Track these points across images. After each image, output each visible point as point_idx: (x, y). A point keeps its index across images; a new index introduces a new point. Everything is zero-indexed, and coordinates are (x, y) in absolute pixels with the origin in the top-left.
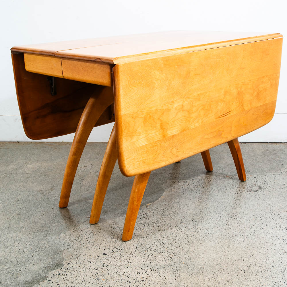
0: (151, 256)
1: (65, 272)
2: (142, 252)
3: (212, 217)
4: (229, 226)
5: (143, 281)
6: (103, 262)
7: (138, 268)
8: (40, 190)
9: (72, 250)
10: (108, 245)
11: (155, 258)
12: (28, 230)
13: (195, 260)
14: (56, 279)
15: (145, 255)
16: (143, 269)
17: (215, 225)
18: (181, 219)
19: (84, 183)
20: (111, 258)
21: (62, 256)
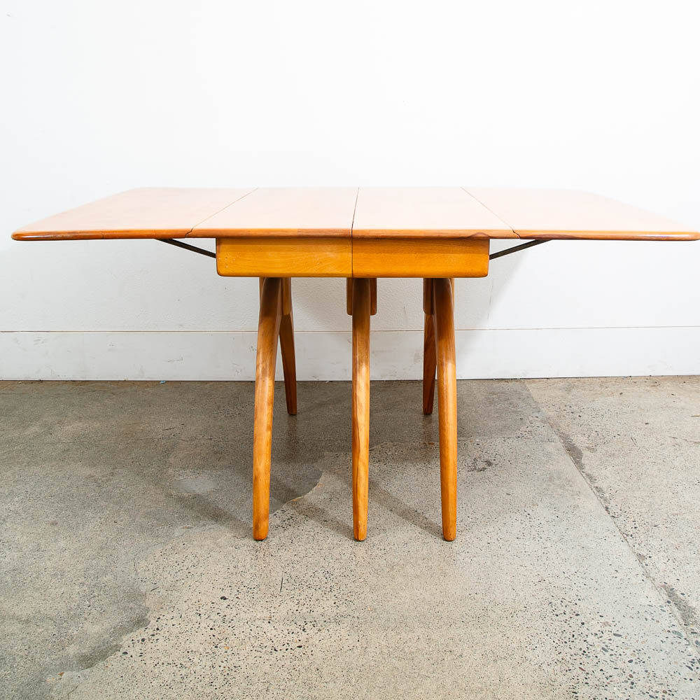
0: (310, 599)
2: (293, 592)
5: (300, 647)
6: (222, 614)
7: (288, 622)
11: (317, 602)
13: (390, 603)
15: (299, 598)
16: (298, 624)
20: (237, 606)
21: (144, 605)
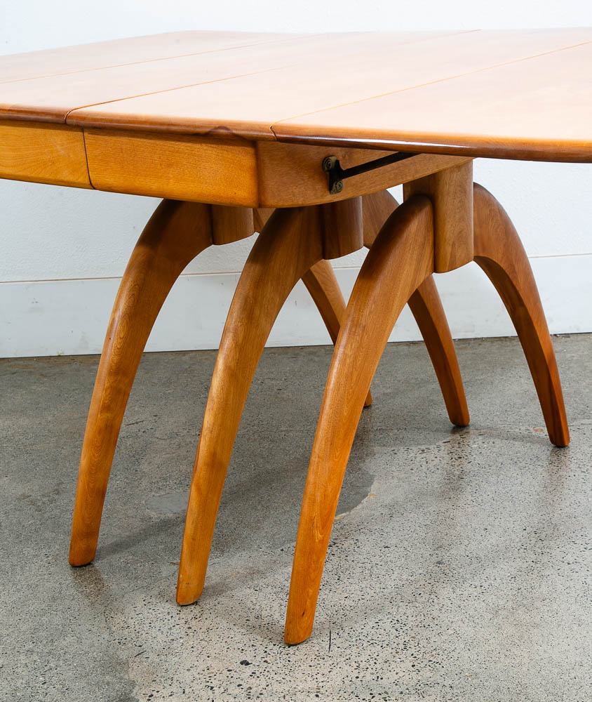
0: (375, 661)
2: (348, 651)
3: (520, 544)
4: (573, 566)
6: (245, 686)
7: (346, 695)
8: (25, 497)
9: (153, 657)
10: (251, 637)
11: (387, 664)
12: (15, 610)
13: (499, 665)
15: (358, 659)
16: (362, 697)
17: (533, 564)
18: (436, 552)
19: (145, 467)
20: (266, 673)
21: (126, 677)
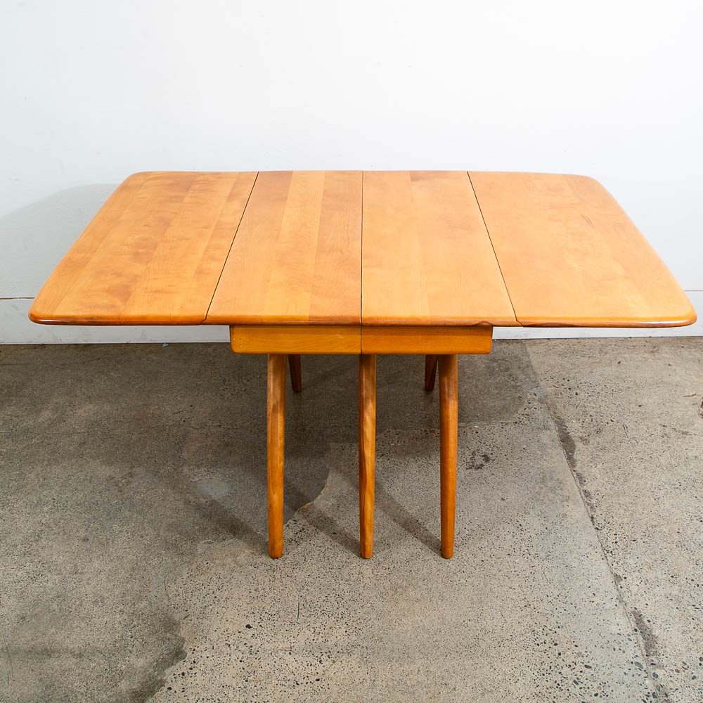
0: (324, 627)
1: (191, 669)
5: (318, 680)
6: (249, 645)
7: (307, 653)
9: (194, 618)
10: (252, 605)
11: (331, 630)
13: (394, 631)
14: (179, 683)
15: (315, 625)
16: (316, 655)
19: (185, 454)
20: (261, 635)
21: (179, 635)
